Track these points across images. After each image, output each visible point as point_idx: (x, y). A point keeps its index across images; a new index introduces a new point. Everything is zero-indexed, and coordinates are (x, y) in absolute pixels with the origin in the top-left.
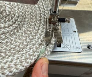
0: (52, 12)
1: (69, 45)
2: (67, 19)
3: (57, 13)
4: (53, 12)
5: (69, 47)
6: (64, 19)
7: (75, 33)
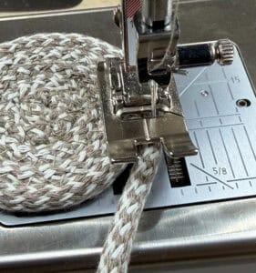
0: (143, 27)
1: (224, 171)
2: (217, 48)
3: (168, 28)
4: (148, 27)
5: (229, 176)
6: (207, 48)
7: (245, 108)
